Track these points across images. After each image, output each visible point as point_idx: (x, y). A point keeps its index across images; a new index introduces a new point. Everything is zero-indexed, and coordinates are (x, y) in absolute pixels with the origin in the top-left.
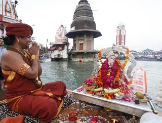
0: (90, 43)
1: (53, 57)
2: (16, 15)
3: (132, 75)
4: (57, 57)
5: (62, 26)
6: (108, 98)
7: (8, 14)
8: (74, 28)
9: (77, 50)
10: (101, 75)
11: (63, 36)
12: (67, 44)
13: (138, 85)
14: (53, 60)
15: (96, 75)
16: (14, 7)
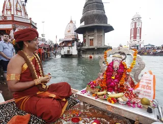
0: (101, 38)
1: (63, 54)
2: (26, 13)
3: (139, 78)
4: (66, 53)
5: (71, 22)
6: (111, 102)
7: (19, 14)
8: (83, 24)
9: (87, 46)
10: (105, 77)
11: (73, 32)
12: (76, 40)
13: (145, 90)
14: (62, 56)
15: (101, 77)
16: (24, 5)
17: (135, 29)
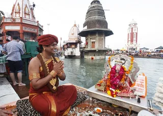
0: (102, 41)
1: (66, 54)
2: (33, 17)
4: (70, 54)
5: (75, 25)
7: (27, 16)
8: (86, 27)
9: (89, 48)
10: (109, 78)
11: (76, 35)
12: (80, 42)
13: (140, 87)
14: (66, 57)
16: (32, 9)
17: (132, 34)
